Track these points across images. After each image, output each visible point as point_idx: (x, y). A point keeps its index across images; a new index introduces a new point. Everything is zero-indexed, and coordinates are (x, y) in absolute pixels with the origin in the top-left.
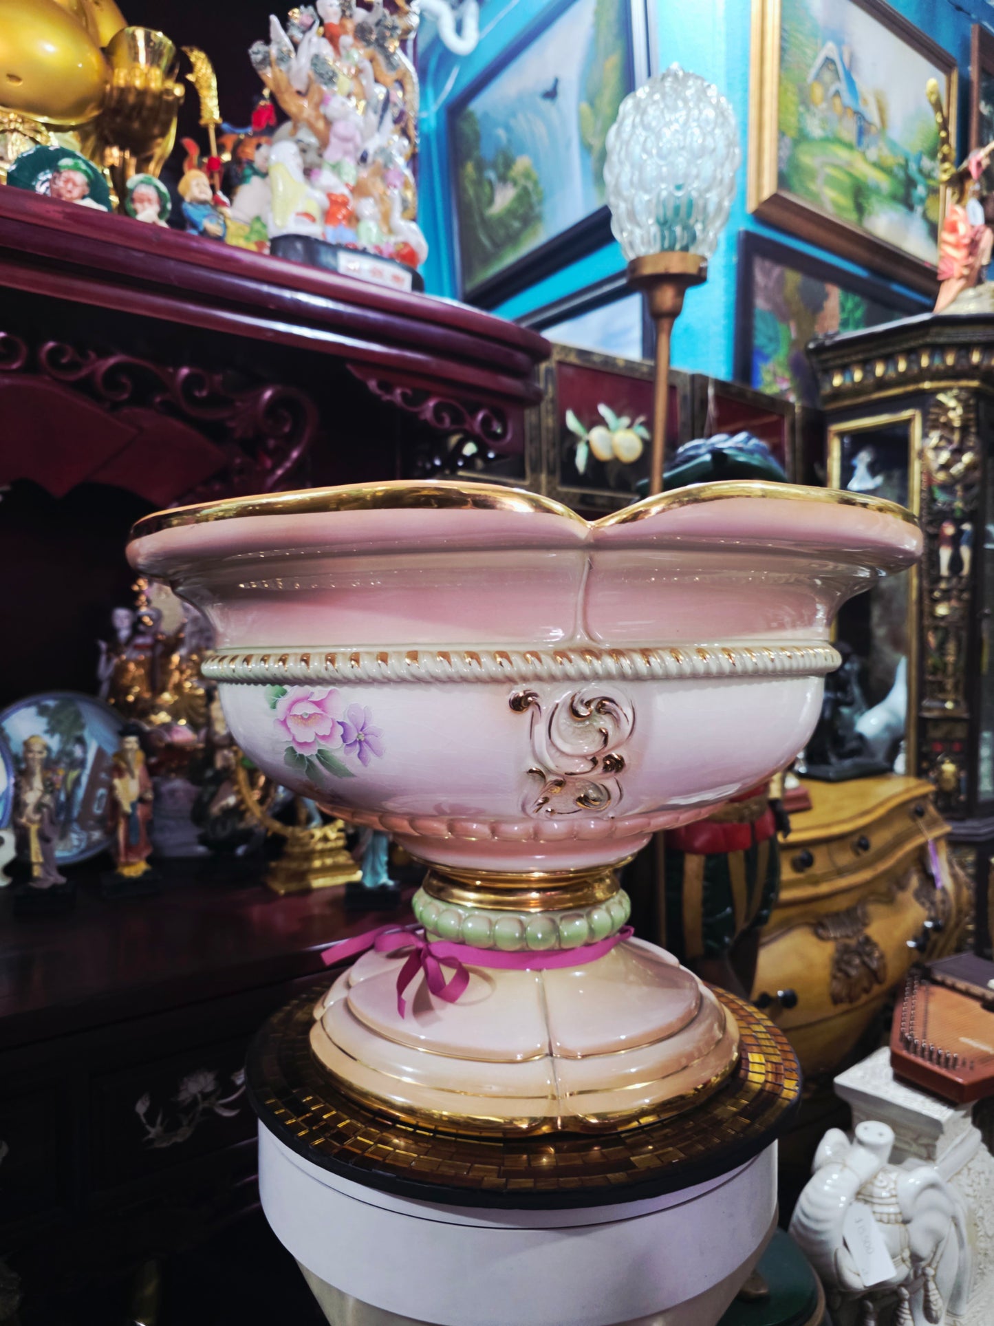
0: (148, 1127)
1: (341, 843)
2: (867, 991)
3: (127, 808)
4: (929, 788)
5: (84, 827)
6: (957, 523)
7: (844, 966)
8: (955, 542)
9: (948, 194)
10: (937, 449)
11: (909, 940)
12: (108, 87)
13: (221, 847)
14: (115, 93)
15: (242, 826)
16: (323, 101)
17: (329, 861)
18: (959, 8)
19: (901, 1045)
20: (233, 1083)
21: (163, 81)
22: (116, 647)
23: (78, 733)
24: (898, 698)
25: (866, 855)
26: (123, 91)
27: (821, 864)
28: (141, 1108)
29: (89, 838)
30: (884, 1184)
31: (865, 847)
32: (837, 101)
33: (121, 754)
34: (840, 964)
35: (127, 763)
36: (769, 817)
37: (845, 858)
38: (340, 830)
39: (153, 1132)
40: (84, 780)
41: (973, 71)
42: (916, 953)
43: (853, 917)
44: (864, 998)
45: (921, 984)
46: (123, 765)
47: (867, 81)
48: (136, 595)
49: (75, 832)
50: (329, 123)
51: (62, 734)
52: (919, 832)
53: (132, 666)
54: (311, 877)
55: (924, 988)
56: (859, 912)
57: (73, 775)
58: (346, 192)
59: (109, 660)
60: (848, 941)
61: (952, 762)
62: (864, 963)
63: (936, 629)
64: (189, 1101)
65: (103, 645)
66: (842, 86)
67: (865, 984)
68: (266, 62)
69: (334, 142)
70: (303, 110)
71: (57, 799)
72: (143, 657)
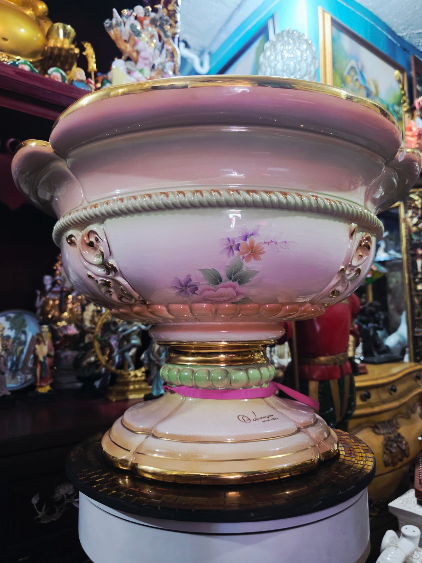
0: (38, 512)
1: (143, 378)
2: (401, 460)
3: (41, 359)
4: (420, 367)
5: (23, 373)
7: (389, 447)
9: (406, 117)
10: (412, 217)
11: (419, 437)
12: (46, 48)
13: (87, 381)
14: (49, 50)
15: (97, 371)
16: (135, 44)
17: (137, 386)
18: (405, 50)
19: (420, 486)
21: (69, 45)
22: (44, 293)
23: (24, 329)
24: (403, 330)
25: (395, 394)
26: (52, 49)
27: (374, 397)
28: (35, 501)
29: (26, 377)
30: (418, 557)
31: (395, 391)
32: (357, 83)
33: (40, 334)
34: (387, 446)
35: (42, 338)
36: (348, 364)
37: (385, 396)
38: (143, 372)
39: (40, 514)
40: (25, 351)
41: (413, 73)
43: (392, 424)
44: (400, 464)
46: (41, 339)
47: (368, 76)
48: (55, 270)
49: (19, 375)
50: (138, 52)
51: (16, 329)
52: (418, 386)
53: (51, 302)
54: (128, 393)
56: (394, 422)
57: (20, 348)
59: (41, 298)
60: (390, 435)
62: (398, 446)
63: (418, 296)
64: (60, 498)
65: (39, 292)
66: (359, 77)
67: (400, 456)
68: (111, 27)
69: (140, 60)
70: (127, 48)
71: (12, 360)
72: (56, 297)
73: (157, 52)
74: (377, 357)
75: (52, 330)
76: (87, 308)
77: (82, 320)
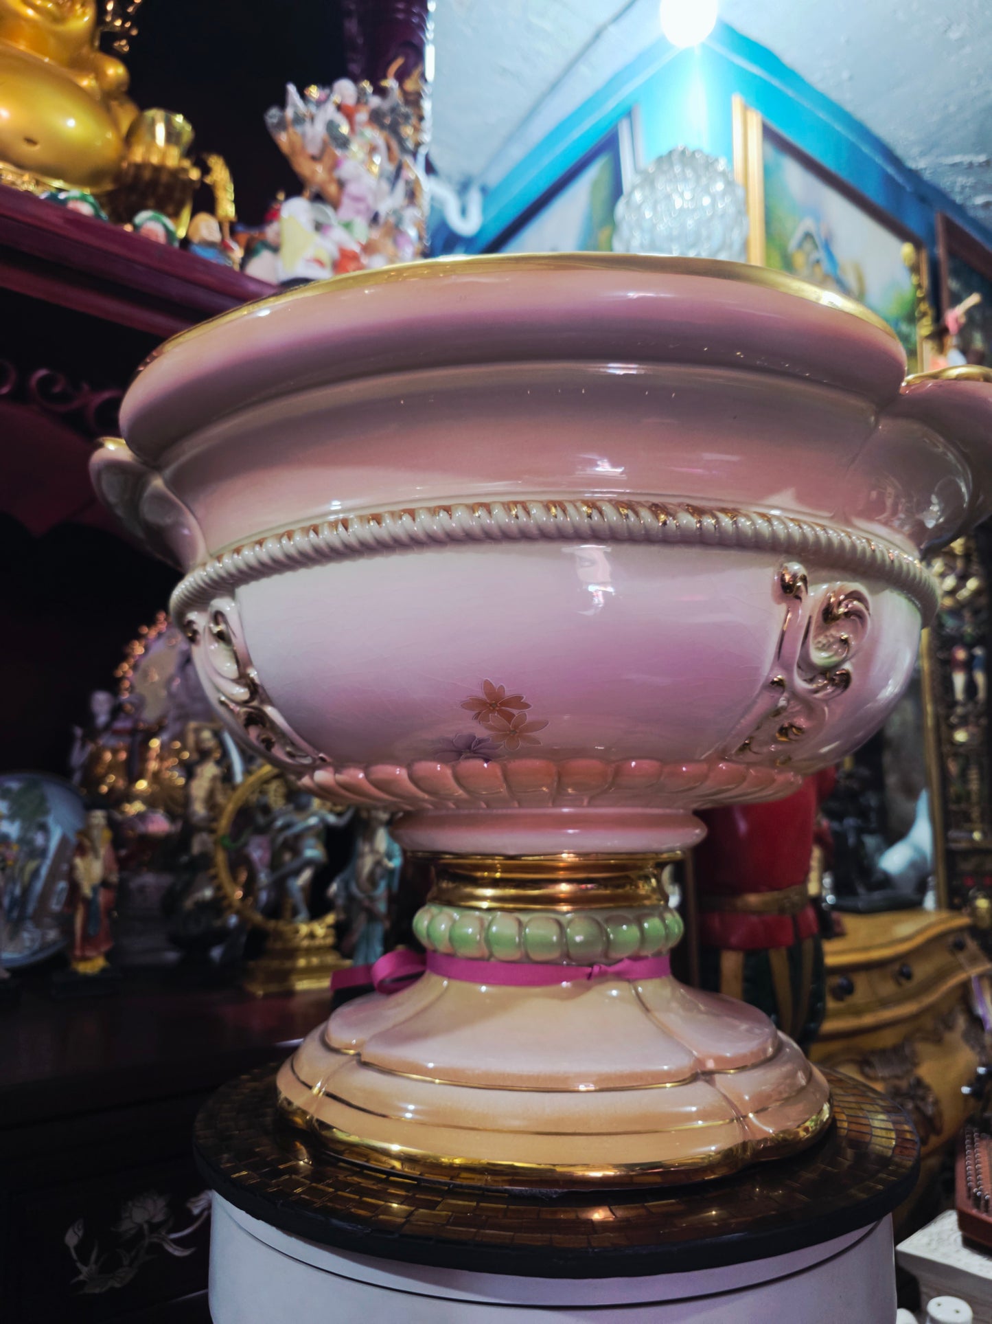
0: (79, 1265)
1: (330, 941)
2: (924, 1141)
3: (87, 890)
4: (963, 920)
5: (38, 925)
6: (969, 647)
8: (968, 666)
10: (943, 576)
11: (963, 1086)
13: (193, 947)
14: (132, 171)
15: (218, 923)
16: (335, 164)
17: (315, 961)
18: (922, 199)
19: (970, 1202)
20: (190, 1211)
21: (179, 160)
22: (92, 733)
23: (41, 819)
25: (909, 985)
26: (139, 167)
27: (863, 989)
28: (72, 1239)
29: (44, 936)
31: (908, 976)
32: (818, 268)
33: (85, 831)
35: (92, 841)
36: (811, 913)
37: (887, 988)
38: (329, 927)
39: (85, 1271)
40: (44, 871)
41: (940, 251)
42: (972, 1102)
43: (900, 1055)
45: (981, 1139)
46: (87, 843)
47: (843, 254)
48: (119, 681)
49: (28, 931)
51: (23, 820)
52: (960, 967)
53: (108, 756)
54: (294, 977)
55: (984, 1142)
56: (907, 1051)
57: (32, 865)
58: (357, 249)
59: (83, 746)
60: (897, 1082)
61: (985, 897)
62: (917, 1108)
63: (956, 755)
64: (133, 1232)
65: (78, 732)
66: (821, 254)
68: (282, 125)
69: (346, 202)
70: (317, 173)
71: (12, 893)
72: (121, 744)
73: (385, 186)
74: (864, 897)
75: (112, 824)
76: (199, 770)
77: (187, 800)
